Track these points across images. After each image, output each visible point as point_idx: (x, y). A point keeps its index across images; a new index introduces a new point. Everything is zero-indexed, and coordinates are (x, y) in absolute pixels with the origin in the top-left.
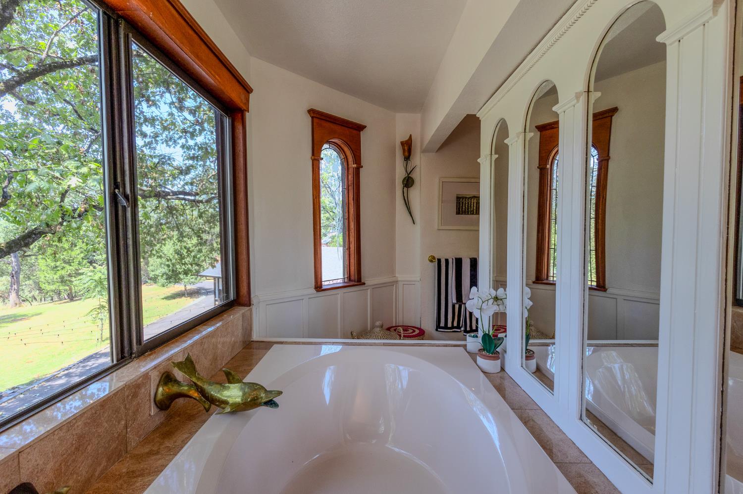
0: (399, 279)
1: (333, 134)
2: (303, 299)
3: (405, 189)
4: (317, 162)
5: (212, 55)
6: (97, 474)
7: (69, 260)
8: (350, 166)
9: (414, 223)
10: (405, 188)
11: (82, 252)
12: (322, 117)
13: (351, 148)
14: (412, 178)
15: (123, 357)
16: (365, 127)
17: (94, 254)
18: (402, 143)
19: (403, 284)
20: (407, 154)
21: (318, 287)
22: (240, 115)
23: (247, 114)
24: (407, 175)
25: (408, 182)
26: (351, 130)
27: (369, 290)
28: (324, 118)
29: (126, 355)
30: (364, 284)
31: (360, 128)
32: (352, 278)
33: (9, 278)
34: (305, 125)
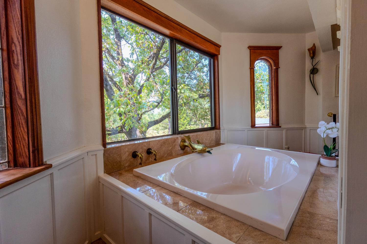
0: (307, 127)
1: (262, 55)
2: (244, 131)
3: (312, 76)
4: (252, 69)
5: (202, 39)
6: (165, 156)
7: (183, 124)
8: (273, 68)
9: (318, 94)
10: (311, 74)
11: (187, 121)
12: (255, 48)
13: (272, 59)
14: (317, 68)
15: (174, 133)
16: (282, 46)
17: (191, 122)
18: (309, 50)
19: (310, 130)
20: (312, 55)
21: (253, 125)
22: (216, 57)
23: (219, 56)
24: (313, 67)
25: (314, 71)
26: (272, 51)
27: (284, 131)
28: (256, 48)
29: (175, 133)
30: (280, 127)
31: (278, 48)
32: (274, 124)
33: (168, 130)
34: (247, 54)
